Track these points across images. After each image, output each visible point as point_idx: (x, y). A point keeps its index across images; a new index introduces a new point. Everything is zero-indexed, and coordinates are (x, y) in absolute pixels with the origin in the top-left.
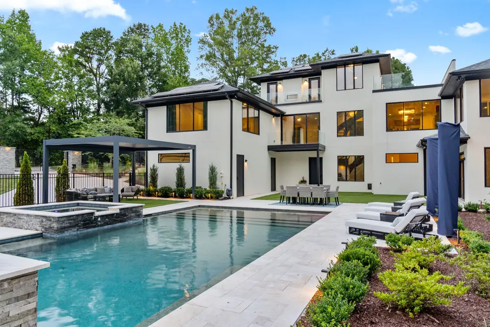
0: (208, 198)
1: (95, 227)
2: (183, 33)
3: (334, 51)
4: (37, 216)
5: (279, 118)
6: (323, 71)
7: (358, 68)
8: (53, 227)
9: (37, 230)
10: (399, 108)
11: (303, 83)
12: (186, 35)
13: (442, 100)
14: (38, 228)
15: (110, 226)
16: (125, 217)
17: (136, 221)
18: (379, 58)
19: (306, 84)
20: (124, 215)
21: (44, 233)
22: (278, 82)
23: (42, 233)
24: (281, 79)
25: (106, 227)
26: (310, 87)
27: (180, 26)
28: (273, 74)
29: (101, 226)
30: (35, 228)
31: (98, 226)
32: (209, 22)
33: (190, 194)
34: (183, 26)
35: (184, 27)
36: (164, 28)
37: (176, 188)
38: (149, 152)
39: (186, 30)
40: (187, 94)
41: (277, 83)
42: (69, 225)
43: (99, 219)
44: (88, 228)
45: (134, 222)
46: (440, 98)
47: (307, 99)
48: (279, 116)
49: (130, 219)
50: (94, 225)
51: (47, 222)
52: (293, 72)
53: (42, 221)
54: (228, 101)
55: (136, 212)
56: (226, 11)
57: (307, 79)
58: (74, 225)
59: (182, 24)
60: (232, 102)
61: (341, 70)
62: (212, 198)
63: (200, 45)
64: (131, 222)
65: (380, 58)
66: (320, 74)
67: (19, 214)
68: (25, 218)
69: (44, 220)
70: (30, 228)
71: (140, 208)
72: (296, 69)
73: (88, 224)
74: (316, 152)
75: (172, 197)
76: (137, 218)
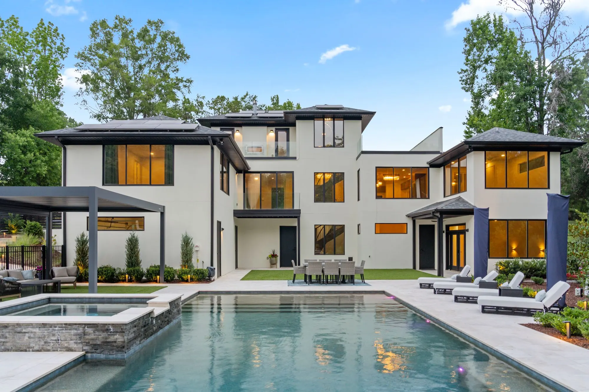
0: (187, 281)
1: (151, 335)
2: (54, 38)
3: (255, 97)
4: (70, 324)
5: (242, 175)
6: (298, 123)
7: (339, 123)
8: (115, 342)
9: (69, 350)
10: (385, 173)
11: (268, 133)
12: (58, 42)
13: (430, 169)
14: (73, 345)
16: (171, 315)
18: (361, 115)
19: (272, 134)
21: (89, 355)
22: (236, 129)
23: (84, 355)
24: (240, 125)
25: (159, 333)
26: (277, 140)
27: (48, 26)
28: (229, 117)
30: (66, 347)
31: (154, 332)
32: (91, 29)
33: (156, 276)
34: (54, 28)
35: (56, 30)
36: (20, 24)
37: (126, 268)
38: (69, 214)
39: (58, 34)
40: (141, 131)
41: (233, 129)
42: (134, 334)
43: (154, 322)
44: (147, 337)
45: (176, 321)
46: (429, 166)
47: (273, 154)
48: (242, 173)
49: (174, 317)
50: (151, 331)
51: (97, 333)
52: (256, 118)
53: (85, 334)
54: (209, 147)
56: (116, 19)
57: (274, 128)
58: (137, 334)
59: (53, 25)
60: (212, 149)
61: (319, 123)
62: (192, 280)
63: (79, 61)
64: (174, 322)
65: (363, 116)
66: (294, 125)
67: (19, 325)
68: (37, 330)
69: (89, 330)
70: (49, 348)
71: (180, 300)
72: (258, 115)
73: (147, 331)
74: (297, 219)
75: (124, 281)
76: (178, 315)
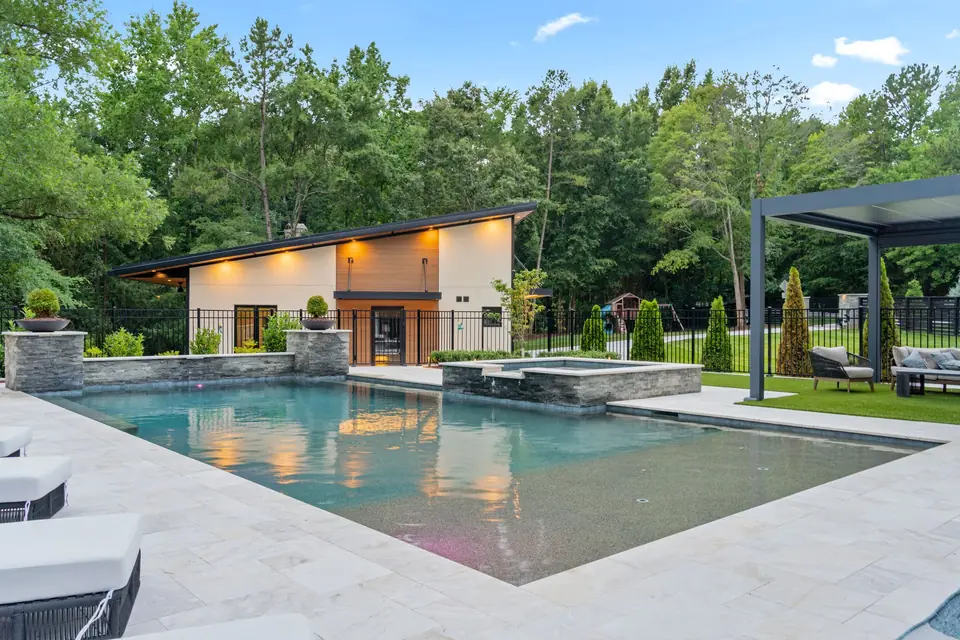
1: (485, 395)
15: (509, 402)
16: (540, 393)
17: (563, 408)
20: (536, 387)
25: (504, 401)
29: (495, 396)
31: (490, 395)
42: (453, 380)
43: (493, 383)
44: (477, 393)
45: (559, 408)
49: (550, 398)
50: (485, 391)
55: (562, 387)
58: (459, 382)
64: (551, 407)
71: (573, 381)
73: (477, 386)
76: (565, 401)
